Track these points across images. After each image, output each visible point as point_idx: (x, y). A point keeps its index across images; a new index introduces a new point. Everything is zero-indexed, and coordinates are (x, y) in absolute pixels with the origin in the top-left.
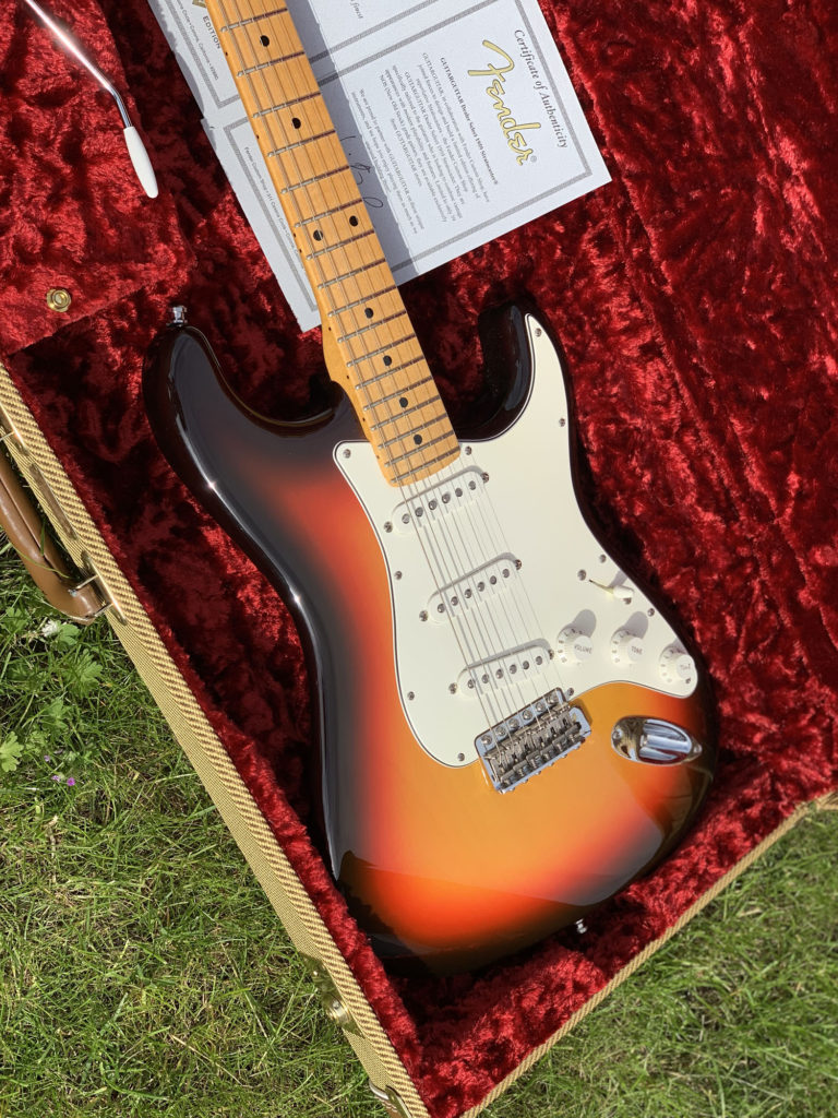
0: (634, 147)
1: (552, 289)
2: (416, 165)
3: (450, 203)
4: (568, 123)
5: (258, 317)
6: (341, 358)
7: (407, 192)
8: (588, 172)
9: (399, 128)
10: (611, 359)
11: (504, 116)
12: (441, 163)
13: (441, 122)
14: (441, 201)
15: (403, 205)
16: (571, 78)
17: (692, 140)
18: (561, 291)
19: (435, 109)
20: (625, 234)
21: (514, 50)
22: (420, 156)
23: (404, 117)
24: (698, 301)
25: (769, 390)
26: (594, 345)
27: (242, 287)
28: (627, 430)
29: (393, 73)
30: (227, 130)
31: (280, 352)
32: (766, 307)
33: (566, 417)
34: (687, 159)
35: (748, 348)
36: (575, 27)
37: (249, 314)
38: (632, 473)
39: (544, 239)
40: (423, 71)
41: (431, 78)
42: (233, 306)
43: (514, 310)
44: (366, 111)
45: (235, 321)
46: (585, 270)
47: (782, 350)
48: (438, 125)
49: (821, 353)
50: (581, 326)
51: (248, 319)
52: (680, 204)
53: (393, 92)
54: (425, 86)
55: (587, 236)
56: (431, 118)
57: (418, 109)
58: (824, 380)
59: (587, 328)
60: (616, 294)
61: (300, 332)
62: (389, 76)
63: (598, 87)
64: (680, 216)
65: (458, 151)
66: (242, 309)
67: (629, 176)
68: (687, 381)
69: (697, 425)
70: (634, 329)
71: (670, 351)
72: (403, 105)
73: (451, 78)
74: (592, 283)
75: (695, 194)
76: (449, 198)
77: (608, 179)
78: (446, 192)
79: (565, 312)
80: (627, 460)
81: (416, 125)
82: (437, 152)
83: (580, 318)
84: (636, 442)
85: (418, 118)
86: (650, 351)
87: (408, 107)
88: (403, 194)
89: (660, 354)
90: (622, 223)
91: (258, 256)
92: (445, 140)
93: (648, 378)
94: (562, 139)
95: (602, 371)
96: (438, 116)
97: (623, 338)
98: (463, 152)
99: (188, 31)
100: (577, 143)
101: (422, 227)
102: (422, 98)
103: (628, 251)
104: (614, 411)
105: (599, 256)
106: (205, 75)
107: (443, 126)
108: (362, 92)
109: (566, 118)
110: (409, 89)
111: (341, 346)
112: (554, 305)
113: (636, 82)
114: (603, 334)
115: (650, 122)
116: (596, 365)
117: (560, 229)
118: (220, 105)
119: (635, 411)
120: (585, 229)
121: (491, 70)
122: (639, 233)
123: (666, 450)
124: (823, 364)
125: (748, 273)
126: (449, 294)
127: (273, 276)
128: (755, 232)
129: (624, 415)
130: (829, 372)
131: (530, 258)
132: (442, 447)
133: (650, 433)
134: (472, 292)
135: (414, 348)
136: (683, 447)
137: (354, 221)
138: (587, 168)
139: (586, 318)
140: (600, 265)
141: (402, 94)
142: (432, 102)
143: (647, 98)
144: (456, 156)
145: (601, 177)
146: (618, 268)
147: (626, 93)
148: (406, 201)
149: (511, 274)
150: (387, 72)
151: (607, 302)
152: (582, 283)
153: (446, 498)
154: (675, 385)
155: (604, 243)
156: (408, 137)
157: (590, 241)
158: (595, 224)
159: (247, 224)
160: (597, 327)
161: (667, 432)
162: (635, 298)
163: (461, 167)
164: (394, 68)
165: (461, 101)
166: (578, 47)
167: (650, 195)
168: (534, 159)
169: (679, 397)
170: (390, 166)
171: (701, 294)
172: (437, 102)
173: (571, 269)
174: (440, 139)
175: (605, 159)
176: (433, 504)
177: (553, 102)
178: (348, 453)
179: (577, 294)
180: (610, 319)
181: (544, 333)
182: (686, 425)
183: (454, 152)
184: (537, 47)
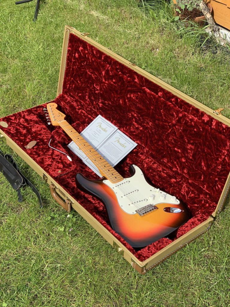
3: (117, 156)
21: (119, 137)
22: (111, 153)
30: (86, 161)
40: (108, 144)
53: (106, 148)
63: (129, 133)
64: (144, 140)
73: (112, 143)
77: (137, 145)
81: (109, 150)
82: (113, 151)
88: (110, 158)
89: (155, 163)
91: (93, 172)
93: (155, 166)
98: (117, 150)
100: (131, 143)
101: (114, 160)
105: (142, 155)
106: (82, 157)
109: (129, 141)
111: (101, 170)
132: (120, 178)
138: (134, 145)
150: (104, 146)
152: (140, 159)
153: (123, 184)
159: (91, 169)
161: (161, 172)
165: (115, 145)
166: (125, 131)
167: (140, 140)
168: (126, 147)
170: (108, 156)
172: (111, 146)
176: (120, 184)
177: (126, 140)
178: (105, 181)
181: (136, 166)
184: (122, 135)
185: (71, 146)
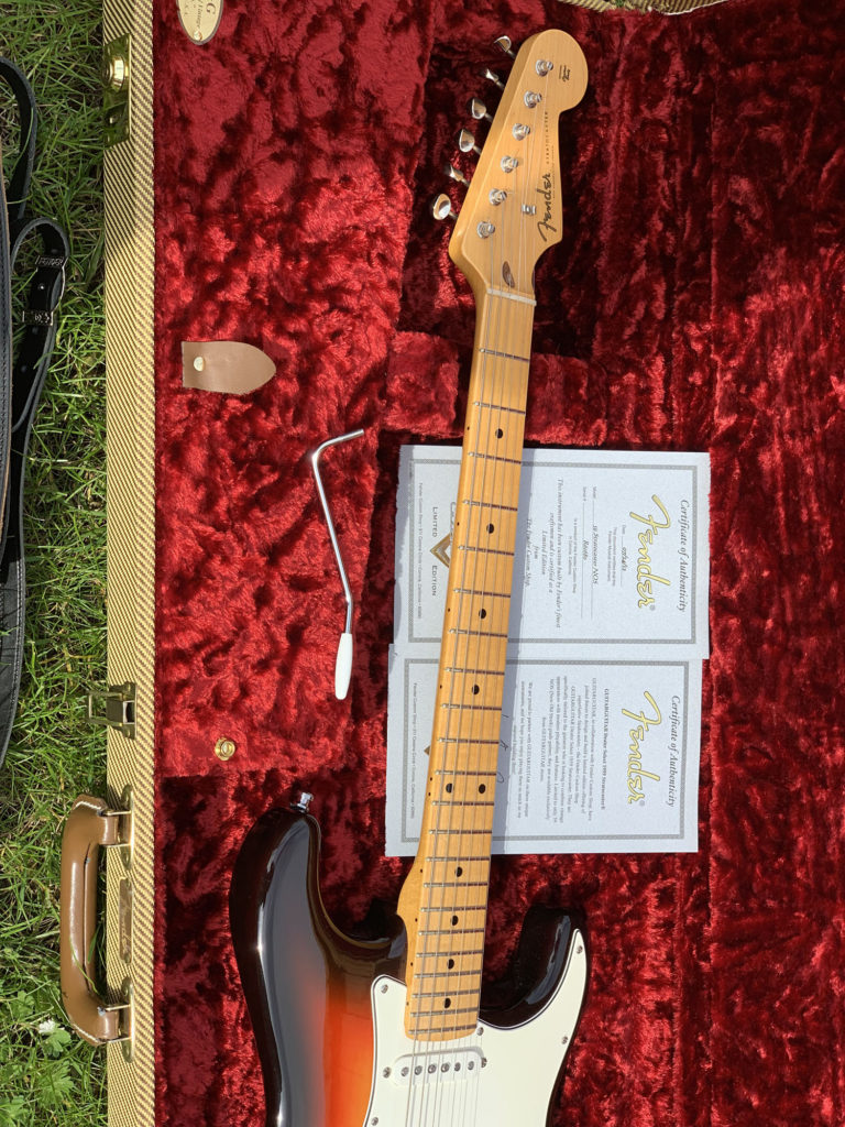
0: (735, 839)
1: (605, 917)
2: (546, 762)
3: (559, 806)
4: (683, 788)
5: (356, 827)
6: (418, 901)
7: (528, 781)
8: (681, 836)
9: (547, 727)
10: (628, 1001)
11: (634, 758)
12: (567, 770)
13: (582, 739)
14: (552, 801)
15: (520, 790)
16: (701, 754)
17: (789, 859)
18: (611, 922)
19: (583, 726)
20: (687, 900)
21: (667, 710)
22: (553, 757)
23: (554, 721)
24: (732, 992)
25: (760, 1099)
26: (619, 982)
27: (356, 795)
28: (614, 1072)
29: (562, 682)
30: (408, 662)
31: (359, 863)
32: (792, 1028)
33: (569, 1038)
34: (777, 872)
35: (759, 1055)
36: (728, 718)
37: (351, 821)
38: (600, 1113)
39: (618, 871)
40: (587, 691)
41: (590, 700)
42: (341, 807)
43: (566, 919)
44: (526, 701)
45: (337, 820)
46: (639, 914)
47: (787, 1070)
48: (579, 740)
49: (823, 1091)
50: (615, 960)
51: (348, 824)
52: (753, 904)
53: (555, 697)
54: (583, 703)
55: (652, 886)
56: (576, 731)
57: (569, 719)
58: (814, 1116)
59: (620, 964)
60: (657, 946)
61: (383, 854)
62: (558, 683)
63: (725, 774)
64: (748, 912)
65: (585, 767)
66: (347, 813)
67: (718, 859)
68: (684, 1054)
69: (675, 1095)
70: (657, 984)
71: (682, 1019)
72: (558, 711)
73: (607, 708)
74: (641, 927)
75: (771, 903)
76: (559, 802)
77: (694, 849)
78: (559, 797)
79: (608, 941)
80: (601, 1099)
81: (561, 731)
82: (567, 759)
83: (617, 953)
84: (615, 1086)
85: (565, 726)
86: (663, 1010)
87: (562, 713)
88: (524, 780)
89: (670, 1017)
90: (689, 890)
91: (380, 774)
92: (578, 755)
93: (650, 1032)
94: (672, 799)
95: (615, 1008)
96: (582, 733)
97: (647, 987)
98: (588, 771)
99: (416, 570)
100: (682, 807)
101: (526, 815)
102: (576, 712)
103: (684, 916)
104: (610, 1050)
105: (656, 907)
106: (411, 610)
107: (582, 743)
108: (531, 684)
109: (683, 783)
110: (569, 700)
111: (424, 890)
112: (601, 931)
113: (761, 789)
114: (630, 976)
115: (758, 826)
116: (613, 1001)
117: (634, 868)
118: (412, 639)
119: (627, 1057)
120: (654, 879)
121: (640, 716)
122: (701, 905)
123: (639, 1107)
124: (820, 1102)
125: (788, 991)
126: (512, 877)
127: (385, 796)
128: (810, 961)
129: (617, 1058)
130: (823, 1111)
131: (598, 880)
132: (464, 1019)
133: (631, 1084)
134: (531, 883)
135: (478, 919)
136: (654, 1111)
137: (482, 789)
138: (682, 831)
139: (622, 955)
140: (654, 915)
141: (562, 701)
142: (583, 719)
143: (764, 804)
144: (581, 771)
145: (690, 845)
146: (667, 925)
147: (747, 793)
148: (523, 787)
149: (572, 884)
150: (558, 679)
151: (645, 950)
152: (632, 923)
153: (446, 1068)
154: (672, 1050)
155: (666, 897)
156: (551, 737)
157: (654, 891)
158: (665, 878)
159: (385, 745)
160: (629, 967)
161: (647, 1091)
162: (670, 958)
163: (580, 781)
164: (565, 679)
165: (606, 730)
166: (723, 735)
167: (730, 883)
168: (642, 804)
169: (670, 1062)
170: (525, 754)
171: (736, 987)
172: (586, 721)
173: (629, 908)
174: (575, 751)
175: (700, 831)
176: (432, 1069)
177: (678, 765)
178: (385, 989)
179: (625, 931)
180: (642, 966)
181: (583, 952)
182: (665, 1090)
183: (581, 767)
184: (685, 717)
185: (418, 468)
